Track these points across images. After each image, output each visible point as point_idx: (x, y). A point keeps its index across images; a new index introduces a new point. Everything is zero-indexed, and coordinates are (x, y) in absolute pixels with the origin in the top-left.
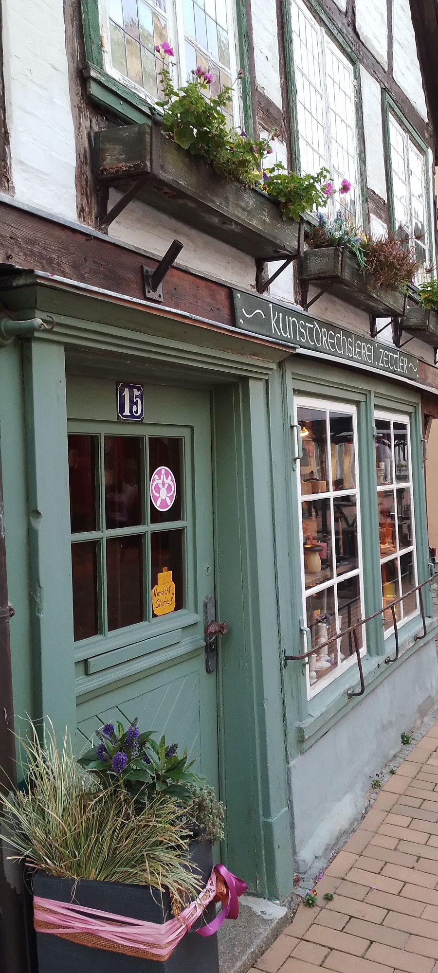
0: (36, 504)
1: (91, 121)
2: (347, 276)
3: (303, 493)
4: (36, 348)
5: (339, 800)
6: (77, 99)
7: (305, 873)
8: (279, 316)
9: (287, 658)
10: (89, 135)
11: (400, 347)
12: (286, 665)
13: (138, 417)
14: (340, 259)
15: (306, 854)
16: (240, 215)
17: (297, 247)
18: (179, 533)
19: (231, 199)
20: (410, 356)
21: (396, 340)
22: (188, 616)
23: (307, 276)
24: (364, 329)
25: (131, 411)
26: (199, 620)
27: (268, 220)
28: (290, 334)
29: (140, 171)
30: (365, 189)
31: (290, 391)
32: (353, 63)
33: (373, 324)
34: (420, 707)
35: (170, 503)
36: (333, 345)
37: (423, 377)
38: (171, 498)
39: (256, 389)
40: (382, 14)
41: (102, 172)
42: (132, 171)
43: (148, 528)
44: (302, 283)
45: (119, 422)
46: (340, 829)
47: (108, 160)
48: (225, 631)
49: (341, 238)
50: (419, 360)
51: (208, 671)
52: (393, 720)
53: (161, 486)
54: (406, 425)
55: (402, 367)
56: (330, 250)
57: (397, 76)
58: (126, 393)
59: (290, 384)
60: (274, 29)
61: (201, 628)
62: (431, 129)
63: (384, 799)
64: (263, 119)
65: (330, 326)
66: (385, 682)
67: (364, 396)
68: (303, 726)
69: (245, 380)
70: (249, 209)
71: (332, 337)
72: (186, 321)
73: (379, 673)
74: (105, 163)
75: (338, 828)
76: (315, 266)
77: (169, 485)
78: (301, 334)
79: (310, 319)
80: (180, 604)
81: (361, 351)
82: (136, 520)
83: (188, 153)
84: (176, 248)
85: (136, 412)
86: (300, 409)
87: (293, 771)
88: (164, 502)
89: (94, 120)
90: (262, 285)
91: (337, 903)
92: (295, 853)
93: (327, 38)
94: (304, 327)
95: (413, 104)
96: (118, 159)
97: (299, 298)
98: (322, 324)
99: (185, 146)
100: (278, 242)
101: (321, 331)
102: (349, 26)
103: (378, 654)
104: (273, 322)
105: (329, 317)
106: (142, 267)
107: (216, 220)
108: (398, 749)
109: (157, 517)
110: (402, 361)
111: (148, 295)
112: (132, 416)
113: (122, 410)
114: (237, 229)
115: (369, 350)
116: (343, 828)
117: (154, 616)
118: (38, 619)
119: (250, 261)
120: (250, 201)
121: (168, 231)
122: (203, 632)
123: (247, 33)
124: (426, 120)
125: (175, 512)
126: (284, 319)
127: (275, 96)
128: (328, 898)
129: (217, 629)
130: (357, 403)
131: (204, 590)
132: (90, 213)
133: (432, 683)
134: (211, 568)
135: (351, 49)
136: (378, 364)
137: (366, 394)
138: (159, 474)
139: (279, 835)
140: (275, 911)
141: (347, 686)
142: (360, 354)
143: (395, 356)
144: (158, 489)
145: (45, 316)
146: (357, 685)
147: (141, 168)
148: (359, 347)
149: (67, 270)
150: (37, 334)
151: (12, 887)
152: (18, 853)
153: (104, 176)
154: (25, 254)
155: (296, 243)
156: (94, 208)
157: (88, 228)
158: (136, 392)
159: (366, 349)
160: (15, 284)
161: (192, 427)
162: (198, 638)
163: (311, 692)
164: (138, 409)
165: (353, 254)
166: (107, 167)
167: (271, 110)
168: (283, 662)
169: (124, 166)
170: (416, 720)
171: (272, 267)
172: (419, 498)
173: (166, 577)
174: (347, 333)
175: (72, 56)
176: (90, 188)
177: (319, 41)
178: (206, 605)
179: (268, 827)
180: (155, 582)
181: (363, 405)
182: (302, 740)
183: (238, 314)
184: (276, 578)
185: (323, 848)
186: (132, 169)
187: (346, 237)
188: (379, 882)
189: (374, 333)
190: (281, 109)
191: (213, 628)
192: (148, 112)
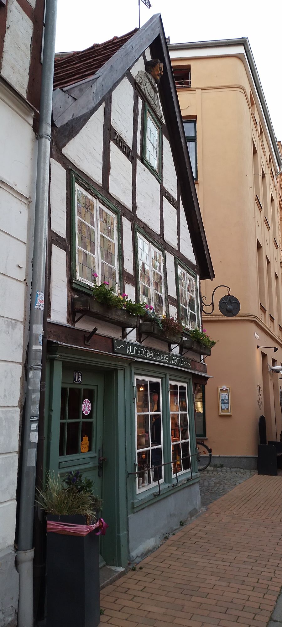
0: (52, 407)
1: (72, 293)
2: (156, 332)
3: (137, 412)
4: (55, 362)
5: (149, 539)
6: (68, 288)
7: (133, 561)
8: (130, 347)
9: (129, 474)
10: (71, 297)
11: (182, 355)
12: (128, 476)
13: (80, 382)
14: (153, 326)
15: (134, 554)
16: (116, 317)
17: (136, 325)
18: (91, 423)
19: (113, 313)
20: (187, 359)
21: (181, 352)
22: (92, 454)
23: (141, 332)
24: (166, 349)
25: (78, 380)
26: (96, 456)
27: (126, 317)
28: (134, 353)
29: (86, 309)
30: (167, 296)
31: (133, 373)
32: (162, 251)
33: (170, 347)
34: (190, 512)
35: (89, 412)
36: (151, 356)
37: (194, 367)
38: (89, 410)
39: (120, 374)
40: (175, 231)
43: (81, 420)
44: (139, 336)
45: (74, 383)
46: (148, 549)
47: (77, 306)
48: (106, 460)
49: (154, 318)
50: (191, 360)
51: (99, 476)
52: (176, 513)
53: (86, 406)
54: (186, 387)
55: (183, 363)
56: (149, 323)
57: (182, 251)
58: (77, 374)
59: (133, 371)
60: (131, 249)
61: (97, 459)
62: (198, 267)
63: (168, 542)
64: (126, 280)
65: (150, 349)
66: (172, 496)
67: (164, 375)
68: (134, 502)
69: (116, 370)
70: (119, 315)
71: (151, 353)
72: (98, 353)
73: (168, 490)
74: (76, 307)
75: (148, 548)
76: (144, 328)
77: (89, 406)
78: (138, 353)
79: (142, 347)
80: (90, 450)
81: (164, 358)
82: (78, 418)
83: (100, 303)
84: (95, 329)
85: (80, 380)
86: (137, 380)
87: (129, 519)
88: (86, 412)
89: (73, 293)
90: (124, 336)
91: (144, 570)
92: (129, 553)
93: (152, 246)
94: (140, 350)
95: (190, 260)
96: (80, 306)
97: (138, 339)
98: (147, 348)
99: (100, 301)
100: (129, 324)
101: (146, 351)
102: (161, 239)
103: (169, 483)
104: (127, 349)
105: (151, 345)
106: (84, 335)
107: (108, 319)
108: (178, 527)
109: (84, 417)
110: (183, 361)
111: (86, 344)
112: (78, 382)
113: (75, 380)
114: (115, 321)
115: (167, 357)
116: (150, 549)
117: (81, 452)
118: (50, 443)
119: (120, 328)
120: (120, 313)
121: (93, 322)
122: (98, 460)
123: (122, 255)
124: (196, 265)
125: (90, 416)
126: (132, 348)
127: (131, 271)
128: (141, 568)
129: (103, 459)
130: (162, 378)
131: (99, 445)
132: (70, 320)
133: (196, 503)
134: (102, 437)
135: (162, 247)
136: (171, 362)
137: (166, 375)
138: (85, 402)
139: (123, 541)
140: (121, 569)
141: (154, 492)
142: (163, 359)
143: (179, 359)
144: (85, 407)
145: (60, 354)
146: (158, 492)
148: (163, 356)
149: (64, 339)
150: (56, 359)
151: (40, 520)
152: (43, 507)
153: (75, 310)
154: (53, 336)
155: (136, 323)
156: (71, 318)
157: (69, 325)
158: (80, 374)
159: (166, 357)
160: (52, 346)
161: (97, 386)
162: (96, 463)
163: (138, 491)
164: (80, 379)
165: (158, 324)
167: (130, 277)
168: (127, 476)
169: (81, 308)
170: (188, 518)
171: (128, 330)
172: (192, 418)
173: (86, 439)
174: (158, 351)
175: (68, 276)
176: (71, 313)
177: (149, 247)
178: (99, 450)
179: (119, 538)
180: (82, 440)
181: (164, 379)
182: (133, 508)
183: (115, 347)
184: (125, 442)
185: (141, 554)
186: (84, 309)
187: (156, 318)
188: (162, 565)
189: (170, 350)
190: (133, 275)
191: (101, 458)
192: (89, 288)
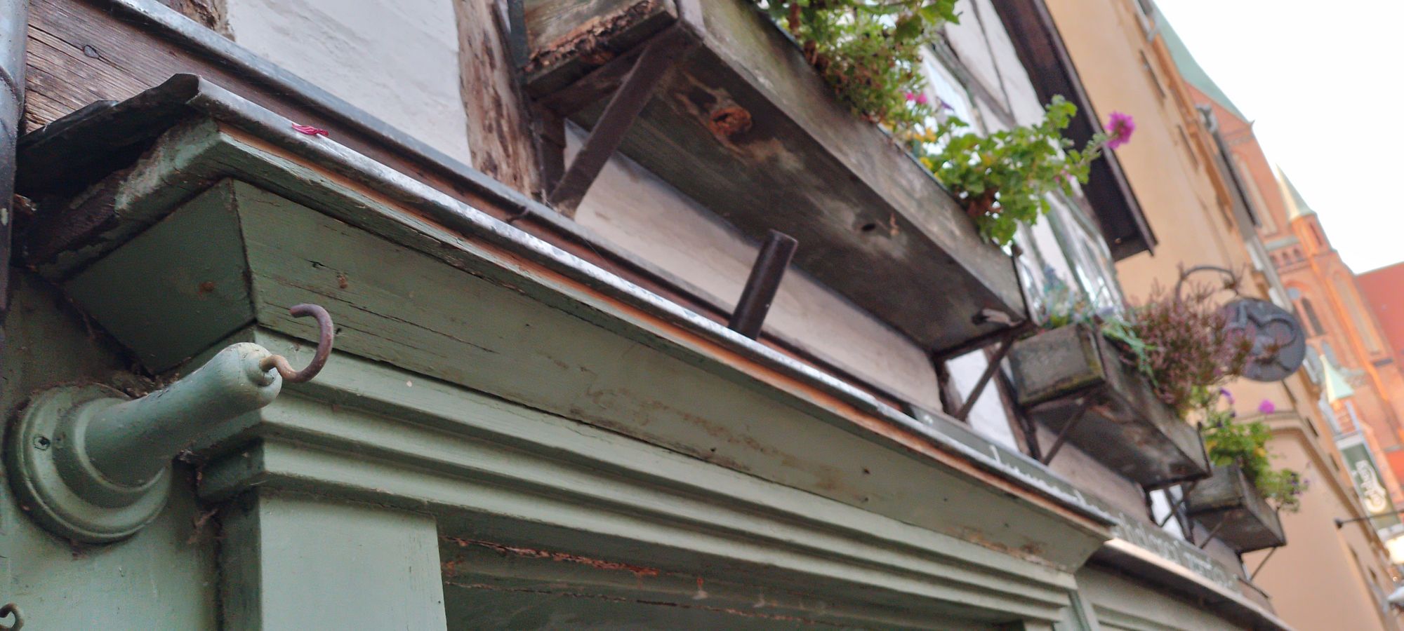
23: (1029, 395)
29: (646, 17)
41: (537, 62)
42: (623, 28)
47: (550, 29)
74: (542, 39)
76: (1040, 371)
96: (578, 15)
147: (646, 11)
150: (277, 461)
153: (545, 72)
156: (527, 170)
166: (551, 46)
169: (597, 25)
176: (510, 122)
186: (623, 23)
